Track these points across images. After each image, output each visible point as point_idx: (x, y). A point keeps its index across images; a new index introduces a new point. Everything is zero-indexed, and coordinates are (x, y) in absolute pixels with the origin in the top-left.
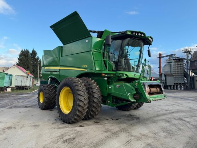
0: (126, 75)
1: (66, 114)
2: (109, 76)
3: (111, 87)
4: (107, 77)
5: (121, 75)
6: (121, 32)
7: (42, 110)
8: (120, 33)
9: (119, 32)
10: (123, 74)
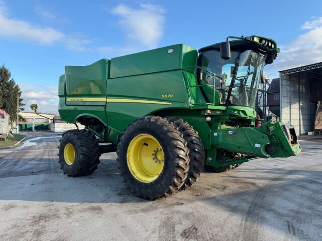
0: (244, 112)
1: (145, 184)
2: (214, 114)
3: (218, 134)
4: (210, 116)
5: (236, 113)
6: (244, 37)
7: (72, 178)
8: (243, 39)
9: (241, 36)
10: (239, 111)
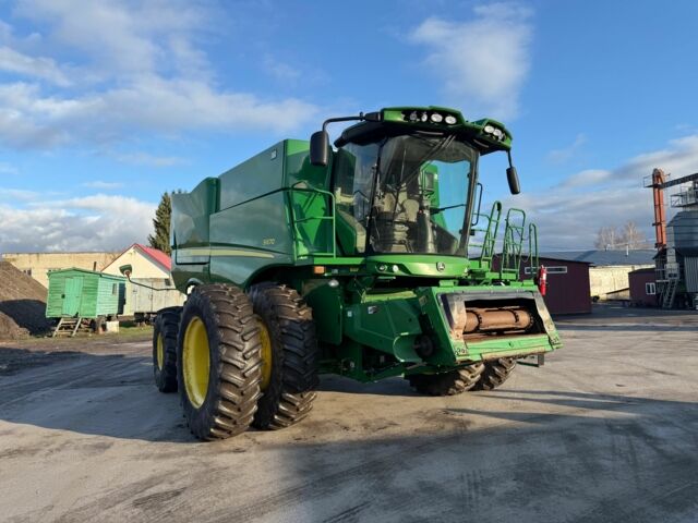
0: (401, 267)
2: (344, 272)
3: (353, 314)
4: (337, 277)
5: (381, 268)
6: (364, 115)
8: (361, 120)
9: (358, 115)
10: (391, 265)
